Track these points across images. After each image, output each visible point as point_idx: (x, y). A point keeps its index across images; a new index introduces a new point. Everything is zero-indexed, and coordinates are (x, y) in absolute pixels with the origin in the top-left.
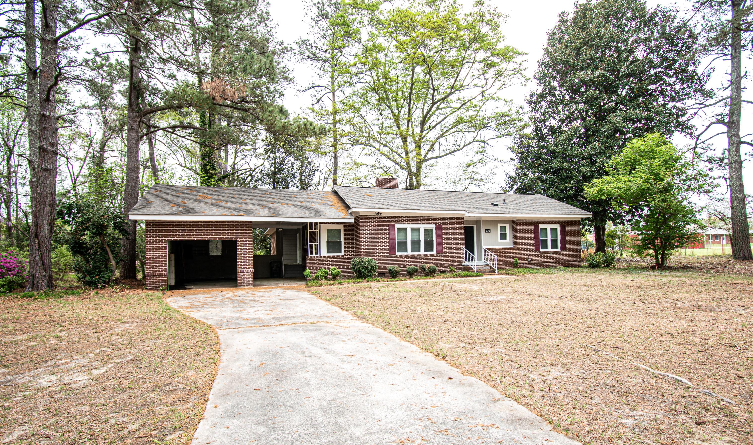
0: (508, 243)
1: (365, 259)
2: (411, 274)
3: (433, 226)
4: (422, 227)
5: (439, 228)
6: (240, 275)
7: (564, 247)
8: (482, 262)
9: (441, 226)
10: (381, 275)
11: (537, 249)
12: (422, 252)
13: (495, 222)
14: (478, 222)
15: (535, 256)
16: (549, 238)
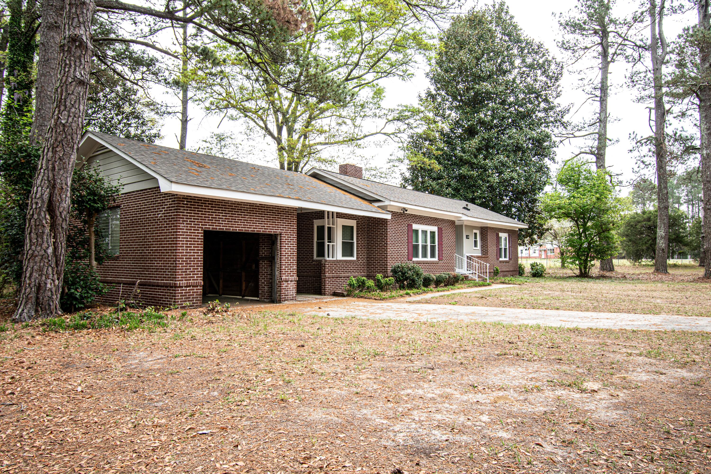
0: (478, 251)
2: (440, 283)
4: (429, 229)
7: (510, 257)
8: (465, 271)
9: (441, 229)
11: (498, 258)
12: (429, 258)
13: (472, 228)
14: (461, 226)
15: (497, 265)
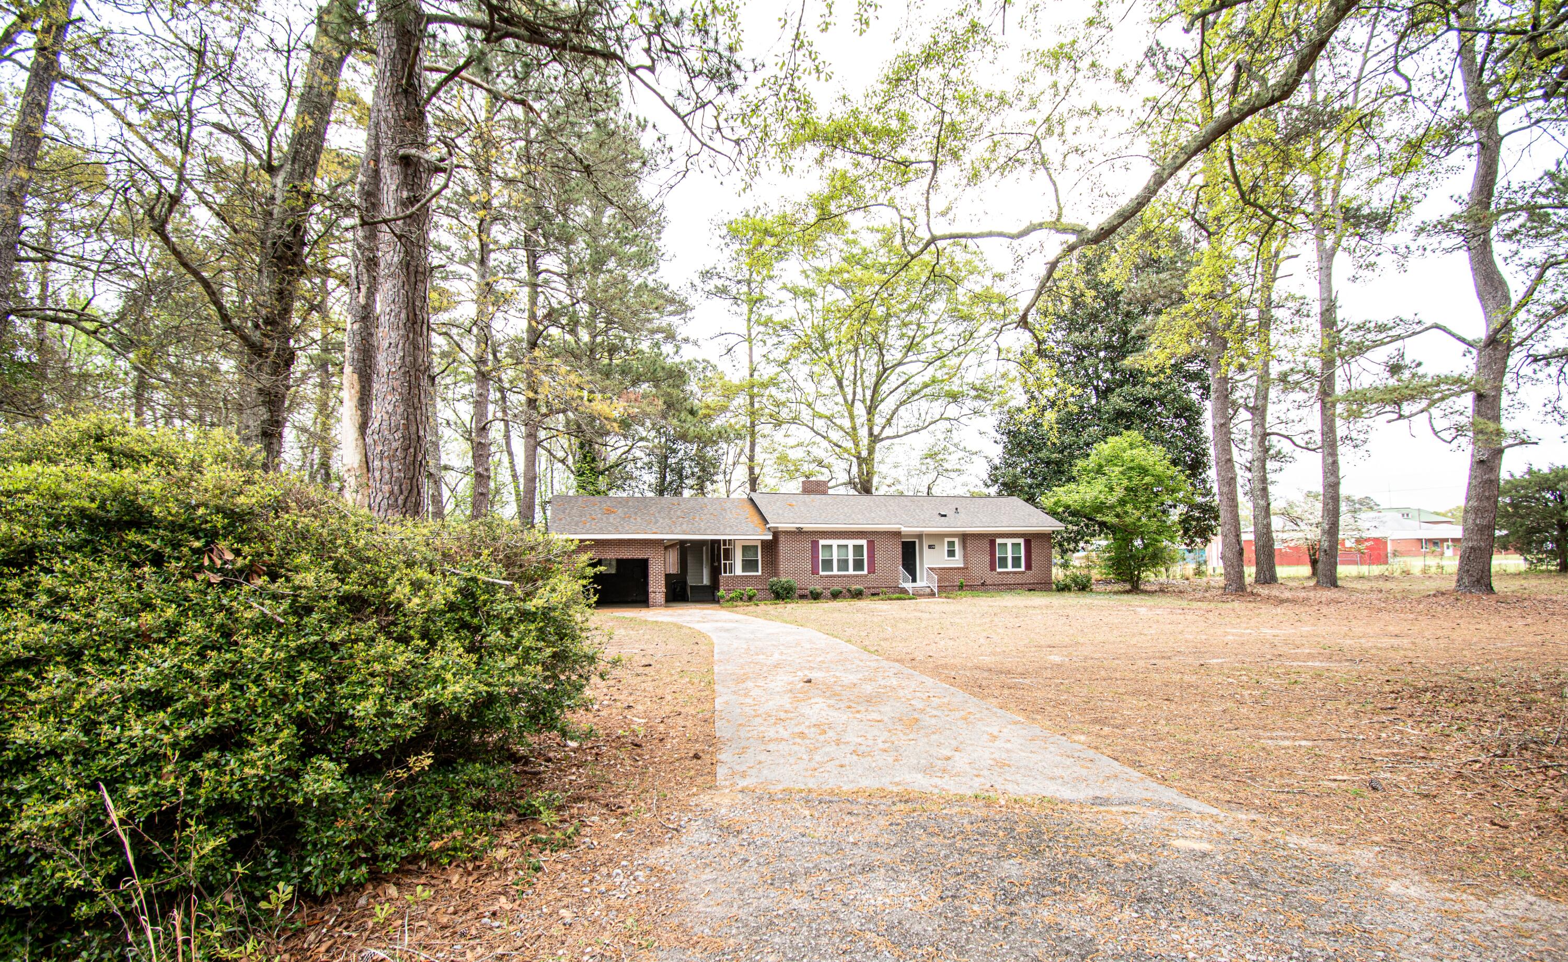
0: (957, 561)
1: (783, 580)
2: (835, 595)
3: (863, 542)
4: (851, 543)
5: (871, 544)
6: (652, 596)
7: (1029, 567)
8: (924, 584)
9: (874, 542)
10: (802, 597)
11: (993, 568)
12: (851, 571)
13: (941, 536)
14: (920, 536)
15: (991, 577)
16: (1010, 555)
